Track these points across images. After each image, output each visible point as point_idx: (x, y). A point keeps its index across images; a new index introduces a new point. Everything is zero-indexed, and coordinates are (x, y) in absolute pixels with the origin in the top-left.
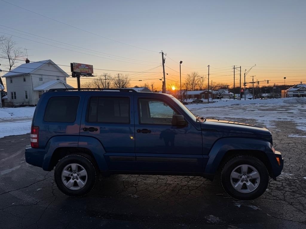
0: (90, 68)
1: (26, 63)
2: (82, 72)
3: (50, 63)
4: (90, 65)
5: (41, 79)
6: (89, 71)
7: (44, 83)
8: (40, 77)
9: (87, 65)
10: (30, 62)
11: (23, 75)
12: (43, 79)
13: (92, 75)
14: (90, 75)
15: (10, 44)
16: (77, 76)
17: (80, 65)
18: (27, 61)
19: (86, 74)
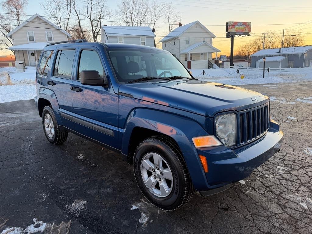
0: (247, 25)
1: (179, 26)
2: (238, 31)
3: (197, 24)
4: (247, 23)
5: (188, 42)
6: (246, 30)
7: (190, 46)
8: (187, 39)
9: (244, 23)
10: (182, 25)
11: (173, 39)
12: (190, 42)
13: (249, 34)
14: (247, 34)
15: (170, 9)
16: (231, 37)
17: (236, 23)
18: (180, 25)
19: (242, 33)
